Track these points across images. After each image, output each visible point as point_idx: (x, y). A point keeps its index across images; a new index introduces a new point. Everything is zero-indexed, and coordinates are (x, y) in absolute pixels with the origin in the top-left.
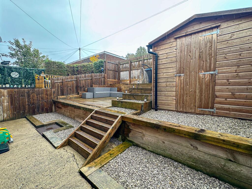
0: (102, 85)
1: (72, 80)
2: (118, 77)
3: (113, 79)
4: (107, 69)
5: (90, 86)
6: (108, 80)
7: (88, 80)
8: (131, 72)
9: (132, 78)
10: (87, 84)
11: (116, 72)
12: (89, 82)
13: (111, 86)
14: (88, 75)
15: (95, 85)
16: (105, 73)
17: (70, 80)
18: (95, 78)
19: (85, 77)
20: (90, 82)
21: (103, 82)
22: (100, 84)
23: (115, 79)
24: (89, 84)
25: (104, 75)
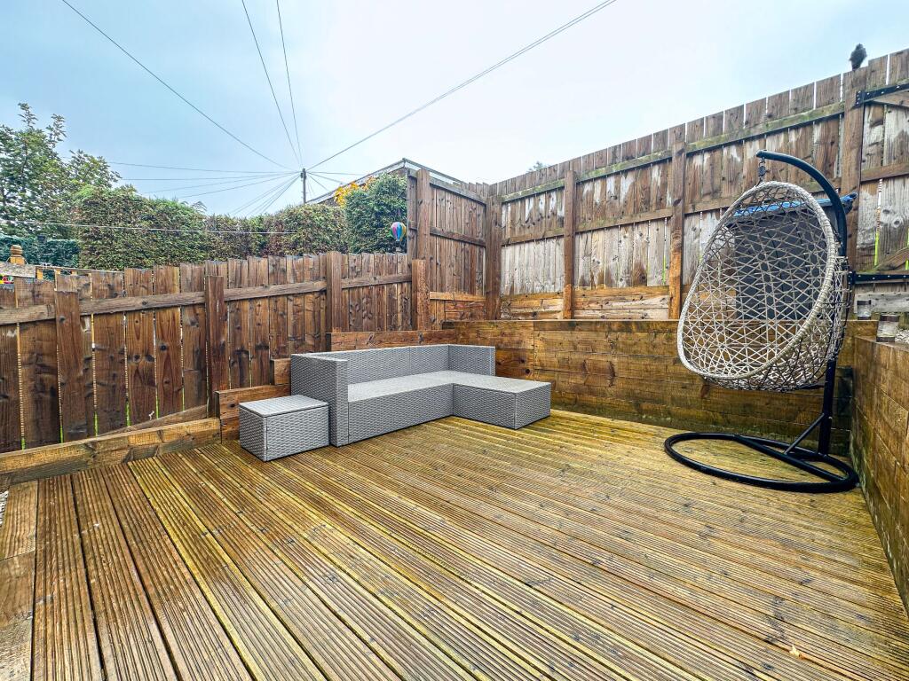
0: (395, 327)
1: (159, 300)
2: (487, 279)
3: (458, 288)
4: (425, 230)
5: (316, 337)
6: (433, 295)
7: (299, 301)
8: (580, 242)
9: (584, 283)
10: (295, 327)
11: (477, 249)
12: (309, 316)
13: (451, 331)
14: (299, 267)
15: (351, 336)
16: (416, 256)
17: (137, 302)
18: (346, 283)
19: (277, 275)
20: (316, 315)
21: (404, 311)
22: (380, 326)
23: (472, 292)
24: (310, 329)
25: (410, 266)
